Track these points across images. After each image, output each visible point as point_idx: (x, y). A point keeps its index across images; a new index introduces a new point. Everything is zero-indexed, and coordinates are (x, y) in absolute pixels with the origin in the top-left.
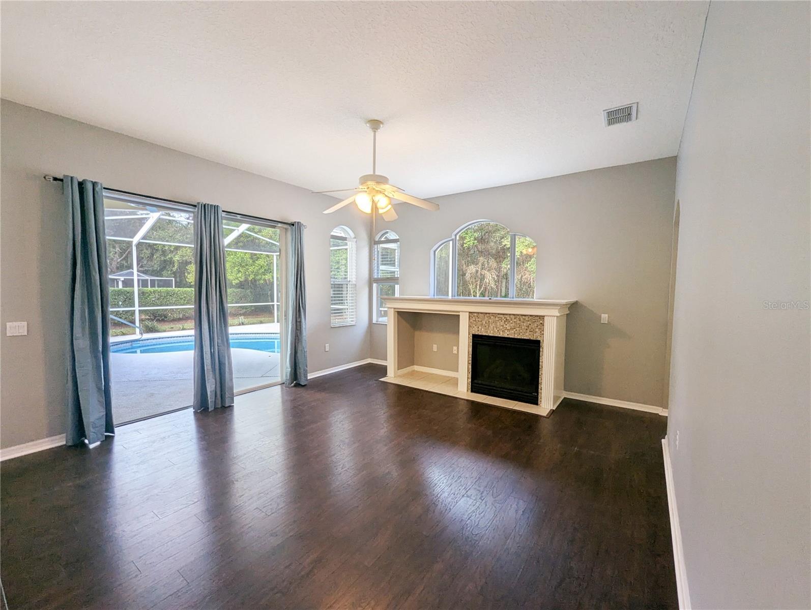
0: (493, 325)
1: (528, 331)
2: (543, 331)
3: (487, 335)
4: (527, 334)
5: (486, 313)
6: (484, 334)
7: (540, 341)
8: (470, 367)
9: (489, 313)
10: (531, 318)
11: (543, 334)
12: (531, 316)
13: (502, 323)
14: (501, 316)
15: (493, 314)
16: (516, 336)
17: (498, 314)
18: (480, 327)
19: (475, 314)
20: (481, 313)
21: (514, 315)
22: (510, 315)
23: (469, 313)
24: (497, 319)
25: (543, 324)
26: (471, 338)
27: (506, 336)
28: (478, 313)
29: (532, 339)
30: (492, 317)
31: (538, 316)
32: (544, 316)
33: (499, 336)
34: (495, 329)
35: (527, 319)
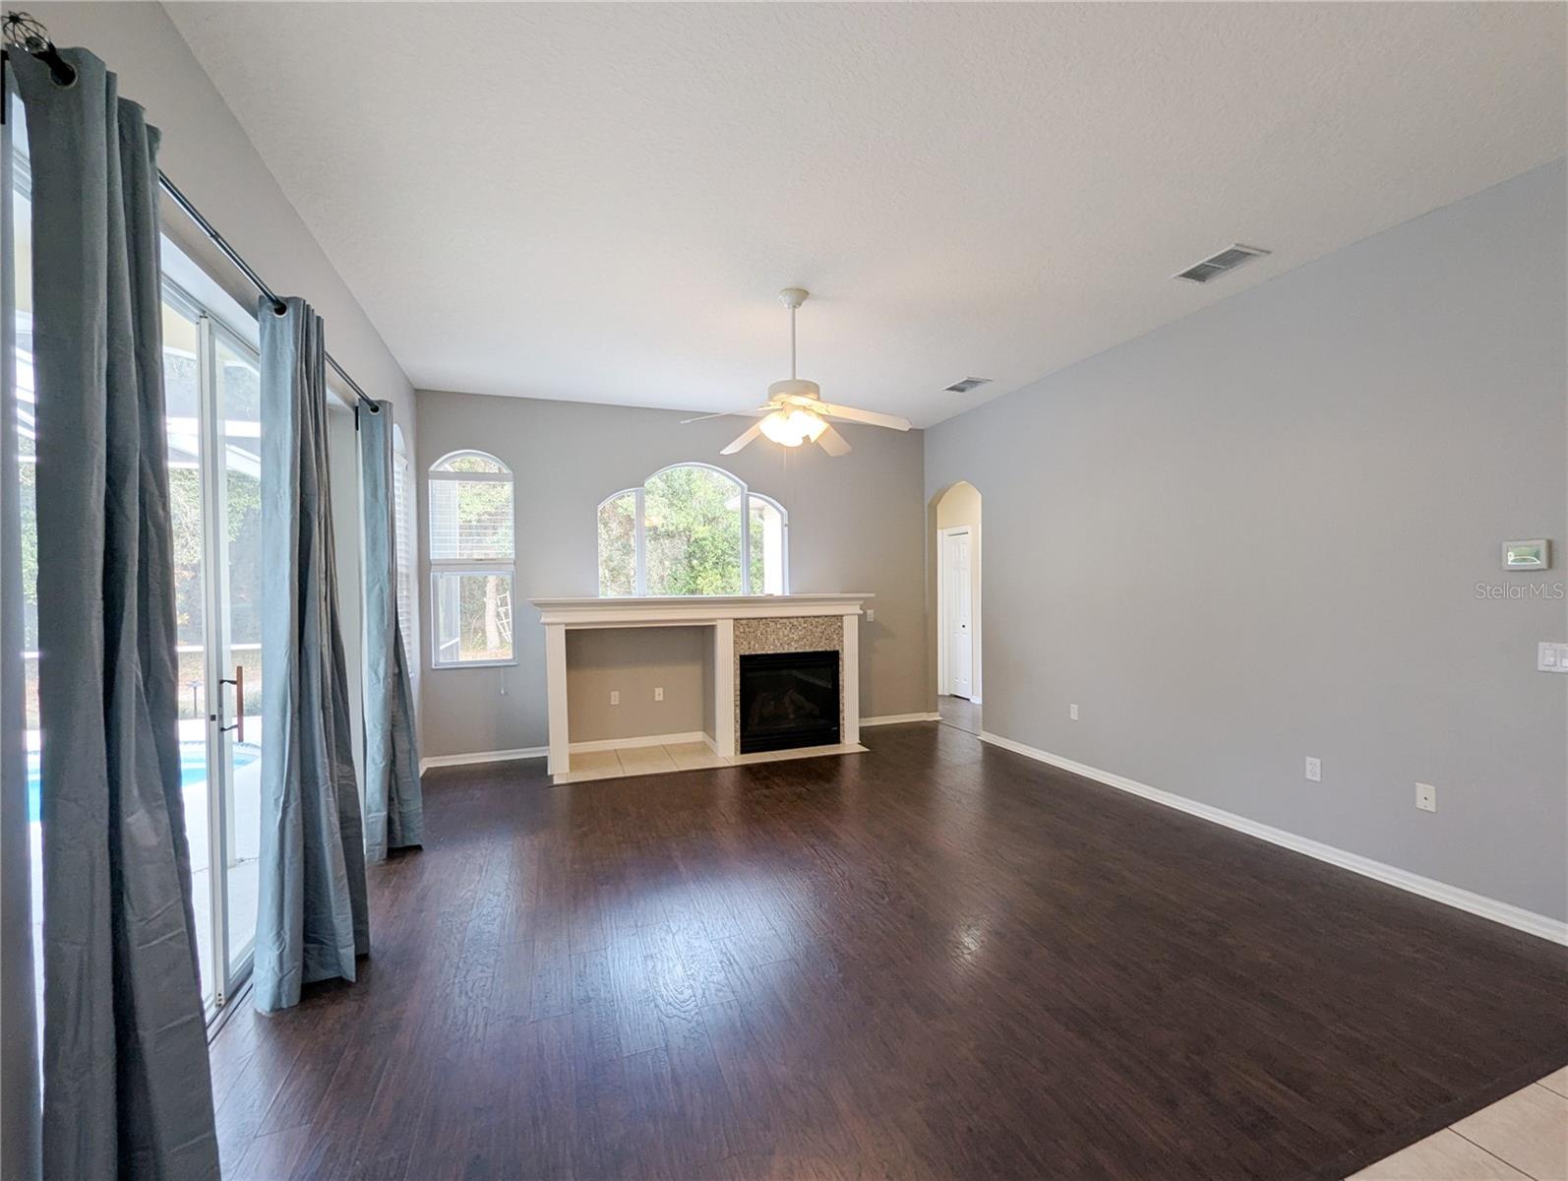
0: (773, 636)
1: (823, 640)
2: (842, 636)
3: (764, 652)
4: (822, 644)
5: (762, 619)
6: (759, 652)
7: (838, 652)
8: (738, 711)
9: (766, 618)
10: (826, 619)
11: (842, 641)
12: (826, 616)
13: (786, 632)
14: (785, 621)
15: (772, 618)
16: (808, 649)
17: (781, 618)
18: (752, 642)
19: (744, 622)
20: (754, 619)
21: (803, 617)
22: (797, 617)
23: (735, 619)
24: (779, 626)
25: (841, 627)
26: (738, 662)
27: (793, 650)
28: (749, 619)
29: (828, 649)
30: (771, 624)
31: (834, 616)
32: (842, 616)
33: (783, 652)
34: (776, 642)
35: (821, 622)
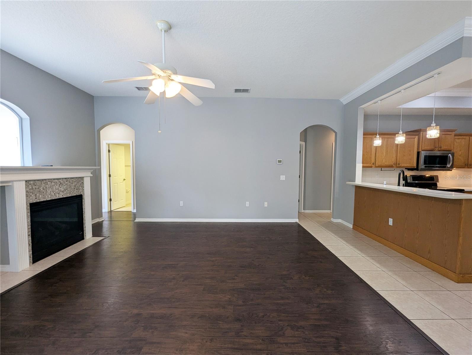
0: (50, 190)
1: (75, 189)
2: (83, 187)
3: (45, 200)
4: (75, 192)
5: (43, 180)
6: (42, 200)
7: (81, 195)
8: (30, 238)
9: (46, 180)
10: (76, 179)
11: (84, 190)
12: (76, 178)
13: (57, 187)
14: (56, 181)
15: (49, 179)
16: (69, 195)
17: (54, 179)
18: (38, 195)
19: (32, 182)
20: (38, 180)
21: (66, 178)
22: (63, 179)
23: (26, 181)
24: (53, 184)
25: (83, 183)
26: (29, 208)
27: (61, 197)
28: (35, 180)
29: (78, 194)
30: (49, 183)
31: (80, 178)
32: (83, 177)
33: (56, 198)
34: (52, 193)
35: (74, 181)
